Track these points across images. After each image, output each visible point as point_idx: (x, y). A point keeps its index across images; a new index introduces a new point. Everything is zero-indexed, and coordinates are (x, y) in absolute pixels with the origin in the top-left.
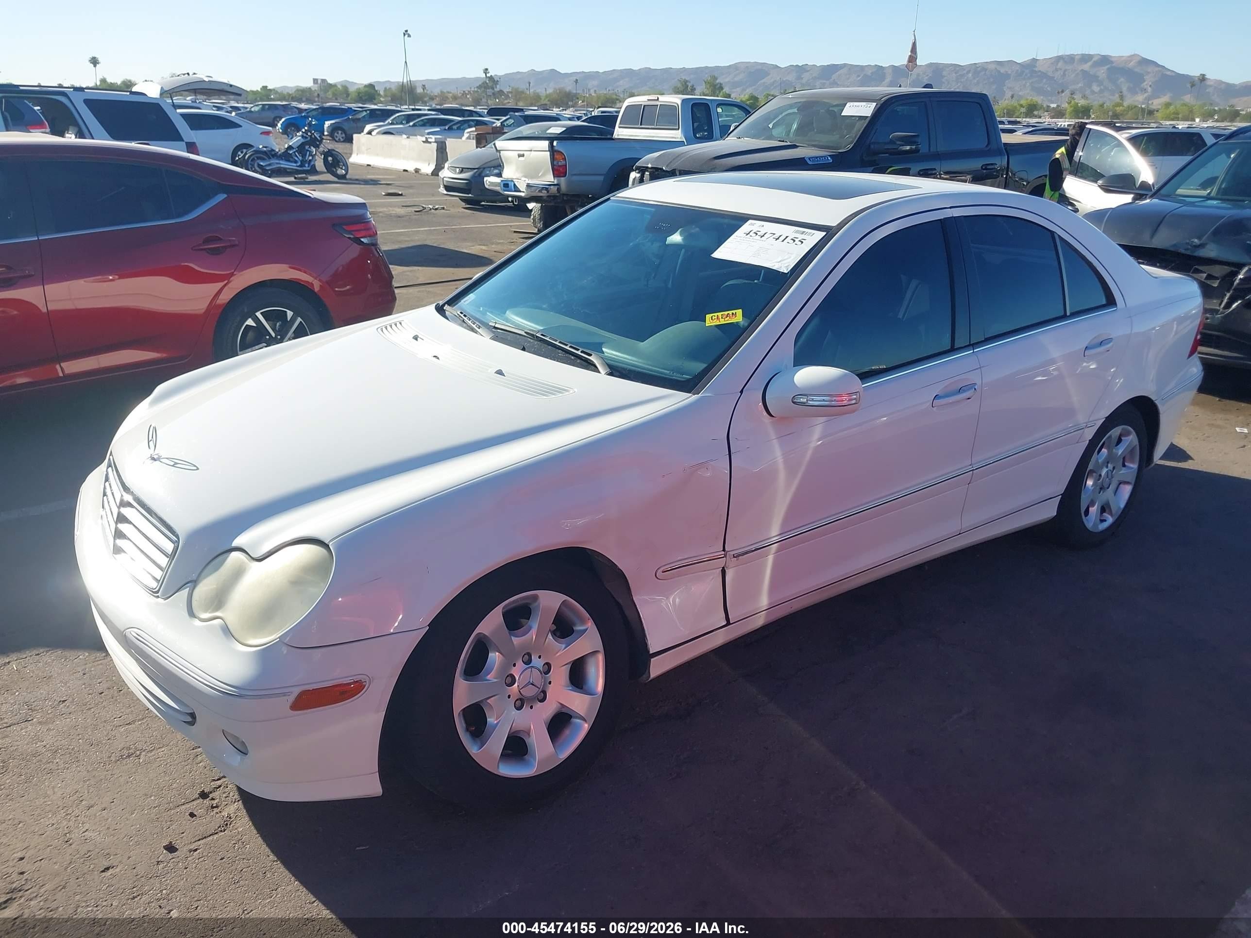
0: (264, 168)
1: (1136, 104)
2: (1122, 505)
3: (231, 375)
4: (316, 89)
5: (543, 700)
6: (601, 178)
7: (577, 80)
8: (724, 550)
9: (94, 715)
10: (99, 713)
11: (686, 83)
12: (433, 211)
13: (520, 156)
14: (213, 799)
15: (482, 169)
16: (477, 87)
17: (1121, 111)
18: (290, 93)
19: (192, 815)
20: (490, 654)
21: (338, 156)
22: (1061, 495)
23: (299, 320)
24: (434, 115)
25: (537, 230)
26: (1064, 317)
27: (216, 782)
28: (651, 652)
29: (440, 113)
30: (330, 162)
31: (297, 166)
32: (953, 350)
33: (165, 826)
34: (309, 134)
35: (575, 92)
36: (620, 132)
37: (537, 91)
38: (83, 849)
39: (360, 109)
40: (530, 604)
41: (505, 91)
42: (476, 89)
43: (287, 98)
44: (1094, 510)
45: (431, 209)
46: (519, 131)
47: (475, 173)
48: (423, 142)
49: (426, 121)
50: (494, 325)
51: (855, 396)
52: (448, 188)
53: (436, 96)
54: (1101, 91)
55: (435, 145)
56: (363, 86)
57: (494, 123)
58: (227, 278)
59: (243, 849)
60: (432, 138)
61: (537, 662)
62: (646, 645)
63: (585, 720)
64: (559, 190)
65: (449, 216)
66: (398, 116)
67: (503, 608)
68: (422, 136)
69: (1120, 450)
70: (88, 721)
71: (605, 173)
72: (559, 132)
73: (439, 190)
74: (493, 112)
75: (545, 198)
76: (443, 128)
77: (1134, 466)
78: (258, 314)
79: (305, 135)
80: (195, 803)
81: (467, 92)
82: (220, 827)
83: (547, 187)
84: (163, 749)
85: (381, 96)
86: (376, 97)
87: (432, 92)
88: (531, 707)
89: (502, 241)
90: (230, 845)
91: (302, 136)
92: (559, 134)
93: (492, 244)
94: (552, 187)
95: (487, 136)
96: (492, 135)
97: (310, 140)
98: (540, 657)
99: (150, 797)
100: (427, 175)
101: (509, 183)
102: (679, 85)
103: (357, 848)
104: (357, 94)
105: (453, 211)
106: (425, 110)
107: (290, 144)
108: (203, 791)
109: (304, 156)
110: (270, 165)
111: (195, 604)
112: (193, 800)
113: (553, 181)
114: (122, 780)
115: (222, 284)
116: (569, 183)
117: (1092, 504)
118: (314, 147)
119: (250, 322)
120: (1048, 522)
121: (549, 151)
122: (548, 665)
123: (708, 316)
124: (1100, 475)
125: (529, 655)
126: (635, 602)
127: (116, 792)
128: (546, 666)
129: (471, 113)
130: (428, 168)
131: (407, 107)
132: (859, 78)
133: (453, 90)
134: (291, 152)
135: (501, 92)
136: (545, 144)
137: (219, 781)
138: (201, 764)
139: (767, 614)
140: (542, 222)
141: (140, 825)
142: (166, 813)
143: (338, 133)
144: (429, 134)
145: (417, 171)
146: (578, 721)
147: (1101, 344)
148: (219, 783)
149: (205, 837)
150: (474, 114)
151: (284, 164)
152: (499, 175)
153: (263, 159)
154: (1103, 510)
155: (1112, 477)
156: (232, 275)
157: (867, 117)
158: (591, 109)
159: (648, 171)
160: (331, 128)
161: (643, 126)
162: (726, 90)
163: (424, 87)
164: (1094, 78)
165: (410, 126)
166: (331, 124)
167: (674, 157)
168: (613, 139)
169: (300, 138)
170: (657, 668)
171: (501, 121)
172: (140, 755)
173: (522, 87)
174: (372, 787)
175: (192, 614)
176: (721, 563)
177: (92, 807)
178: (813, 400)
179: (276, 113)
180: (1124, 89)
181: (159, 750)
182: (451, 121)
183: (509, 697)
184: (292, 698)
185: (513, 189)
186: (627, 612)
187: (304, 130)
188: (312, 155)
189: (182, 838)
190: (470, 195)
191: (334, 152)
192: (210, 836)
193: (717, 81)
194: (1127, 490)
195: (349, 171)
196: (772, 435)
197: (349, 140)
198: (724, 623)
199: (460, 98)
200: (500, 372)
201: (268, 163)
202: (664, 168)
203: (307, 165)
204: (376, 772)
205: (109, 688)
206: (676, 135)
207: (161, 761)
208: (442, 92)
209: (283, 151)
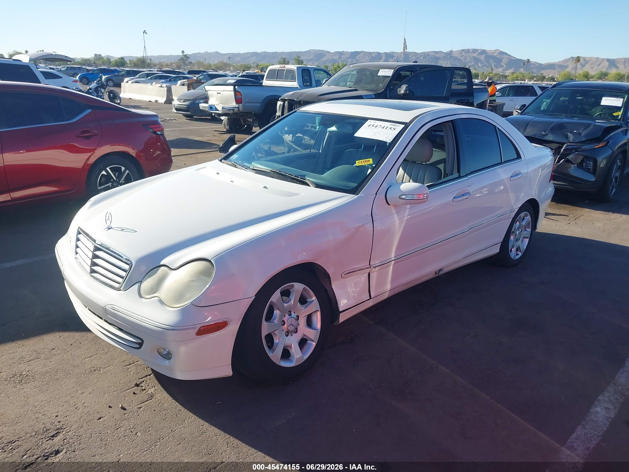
1: (498, 73)
2: (525, 248)
3: (127, 193)
4: (93, 59)
5: (296, 332)
6: (259, 105)
7: (230, 57)
8: (370, 265)
9: (71, 354)
10: (73, 353)
11: (284, 60)
12: (170, 121)
13: (218, 93)
14: (142, 387)
15: (195, 100)
16: (178, 60)
17: (492, 76)
18: (79, 61)
19: (134, 393)
20: (275, 311)
21: (115, 93)
22: (501, 242)
23: (127, 171)
24: (160, 74)
25: (226, 130)
26: (501, 163)
27: (141, 379)
28: (340, 311)
29: (164, 73)
30: (112, 97)
32: (460, 177)
33: (123, 399)
34: (100, 82)
35: (229, 63)
36: (266, 82)
37: (210, 62)
38: (86, 411)
39: (122, 70)
40: (289, 289)
41: (193, 62)
42: (178, 61)
43: (77, 63)
44: (514, 250)
45: (169, 120)
46: (212, 81)
47: (192, 102)
48: (160, 87)
49: (157, 76)
50: (252, 168)
51: (426, 195)
52: (177, 109)
53: (157, 64)
54: (482, 67)
55: (166, 88)
56: (118, 58)
57: (193, 78)
58: (93, 150)
59: (163, 406)
60: (164, 85)
61: (293, 315)
62: (338, 307)
63: (314, 341)
64: (239, 110)
65: (179, 123)
66: (142, 74)
67: (281, 290)
68: (159, 84)
69: (524, 223)
70: (69, 357)
71: (261, 102)
72: (233, 82)
73: (173, 110)
74: (190, 72)
75: (231, 114)
76: (166, 80)
77: (530, 230)
78: (108, 169)
79: (98, 82)
80: (134, 388)
81: (173, 62)
82: (149, 398)
83: (233, 108)
84: (111, 367)
85: (128, 64)
86: (126, 64)
87: (155, 62)
88: (292, 336)
89: (209, 135)
90: (157, 405)
91: (97, 83)
92: (233, 83)
93: (204, 136)
94: (235, 109)
95: (193, 84)
96: (196, 84)
97: (101, 85)
98: (294, 313)
99: (111, 387)
100: (162, 103)
101: (213, 107)
102: (281, 60)
103: (217, 403)
104: (115, 63)
105: (180, 121)
106: (155, 71)
107: (90, 87)
108: (136, 383)
109: (98, 93)
111: (142, 292)
112: (133, 387)
113: (236, 105)
114: (95, 381)
115: (90, 154)
116: (244, 107)
117: (513, 247)
118: (103, 89)
119: (104, 173)
120: (496, 255)
121: (234, 91)
122: (298, 316)
123: (357, 162)
124: (516, 234)
125: (290, 311)
126: (333, 288)
127: (94, 386)
128: (297, 317)
129: (179, 73)
130: (162, 100)
131: (146, 69)
132: (369, 58)
133: (166, 61)
134: (91, 91)
135: (191, 63)
136: (232, 88)
137: (142, 379)
138: (131, 372)
139: (389, 293)
140: (228, 126)
141: (110, 399)
142: (121, 394)
143: (110, 82)
144: (162, 82)
145: (156, 101)
146: (310, 342)
147: (516, 175)
148: (142, 380)
149: (143, 402)
150: (181, 73)
152: (207, 102)
154: (517, 250)
155: (521, 235)
156: (95, 149)
157: (390, 76)
158: (239, 72)
159: (287, 101)
160: (106, 80)
161: (277, 80)
162: (305, 63)
163: (150, 59)
164: (479, 60)
165: (149, 79)
166: (106, 78)
167: (300, 95)
168: (262, 86)
169: (95, 84)
170: (342, 318)
171: (197, 77)
172: (100, 370)
173: (202, 60)
174: (228, 372)
175: (140, 296)
176: (368, 270)
177: (84, 393)
178: (408, 197)
179: (75, 71)
180: (493, 66)
181: (109, 368)
182: (170, 77)
183: (283, 330)
184: (197, 330)
185: (215, 110)
186: (329, 293)
187: (97, 80)
188: (102, 93)
189: (133, 403)
190: (189, 113)
191: (113, 92)
192: (146, 402)
193: (300, 59)
194: (527, 240)
195: (122, 102)
196: (394, 212)
197: (119, 86)
198: (369, 298)
199: (169, 65)
200: (265, 187)
202: (295, 100)
204: (230, 365)
205: (74, 342)
206: (295, 84)
207: (111, 372)
208: (160, 62)
209: (86, 90)
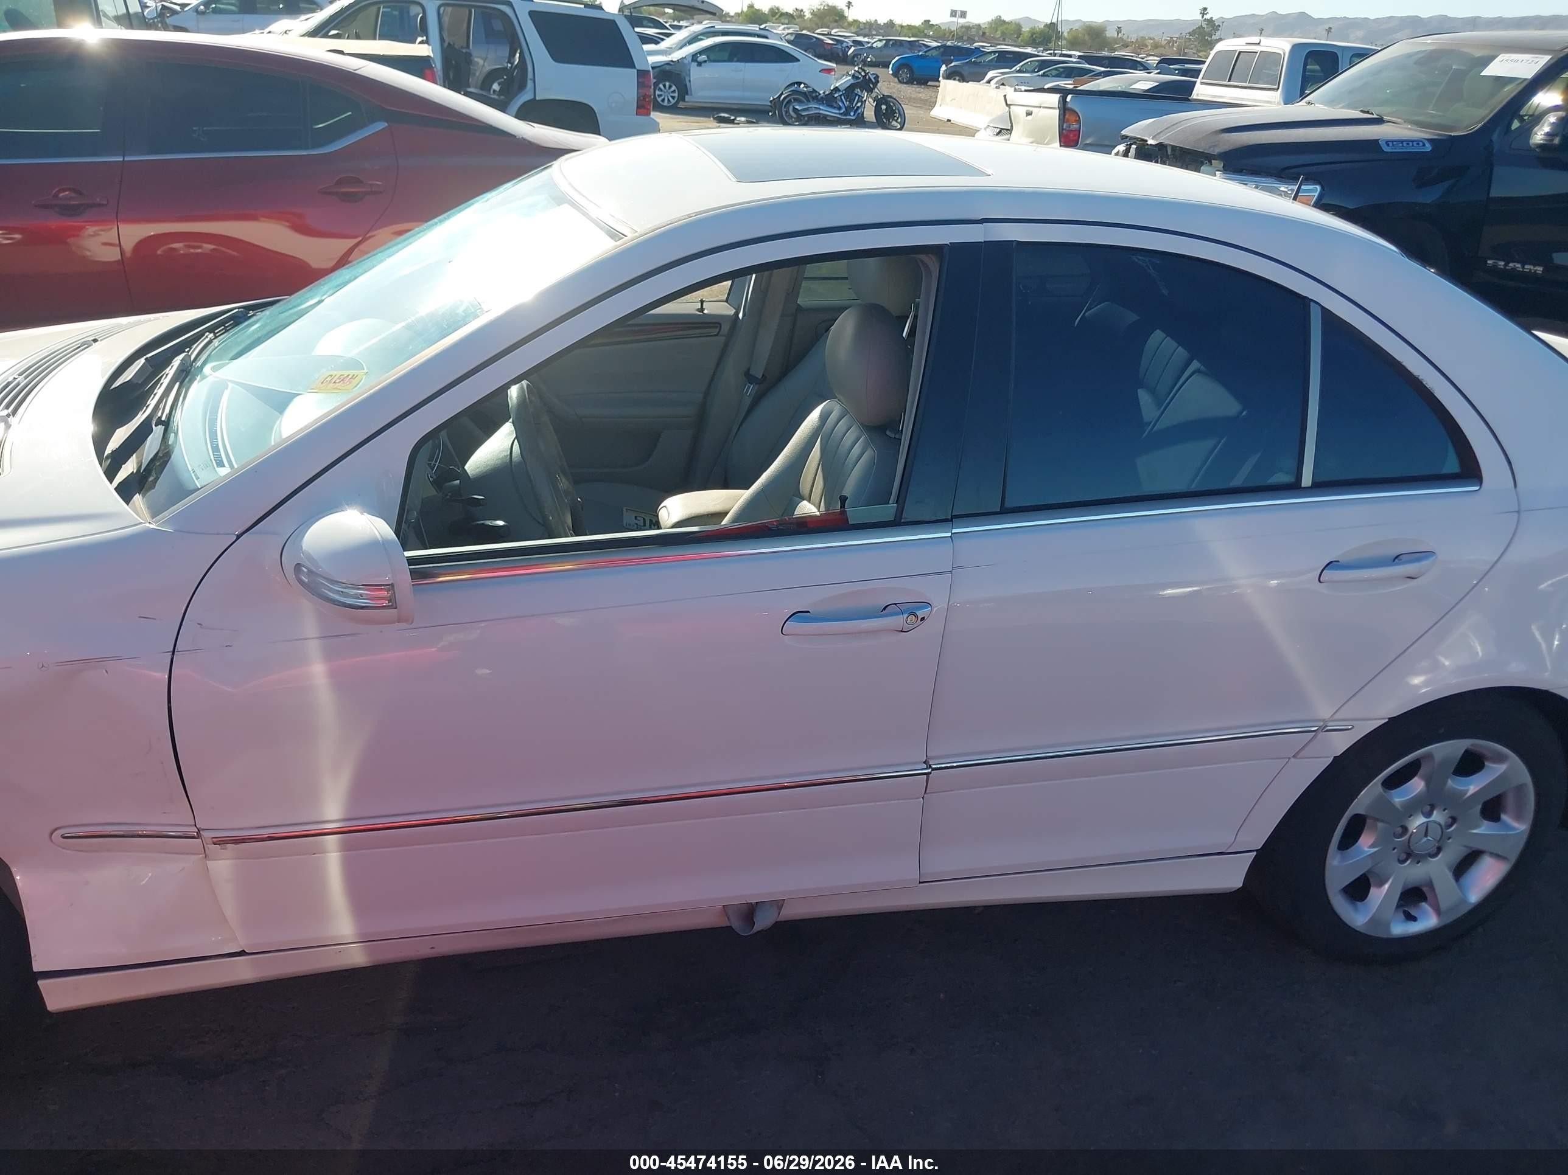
0: (800, 113)
2: (1475, 898)
8: (195, 824)
13: (1028, 113)
21: (894, 104)
22: (1257, 850)
24: (1073, 63)
28: (36, 970)
30: (883, 112)
31: (841, 114)
34: (863, 74)
36: (1203, 90)
44: (1379, 893)
49: (1061, 70)
62: (30, 954)
66: (1030, 61)
69: (1471, 787)
77: (1520, 825)
79: (857, 75)
87: (1128, 37)
91: (853, 76)
97: (863, 81)
107: (837, 85)
109: (851, 102)
110: (807, 109)
115: (352, 243)
118: (866, 91)
121: (1059, 108)
123: (323, 376)
133: (1157, 35)
134: (836, 95)
136: (1055, 98)
151: (825, 110)
153: (800, 102)
157: (1525, 80)
159: (1134, 144)
160: (947, 73)
161: (1231, 83)
165: (1039, 75)
166: (949, 68)
168: (1189, 100)
169: (849, 78)
170: (61, 996)
179: (900, 51)
182: (1092, 72)
188: (862, 102)
191: (889, 99)
201: (806, 107)
203: (852, 114)
206: (1274, 98)
208: (1142, 37)
209: (826, 93)
